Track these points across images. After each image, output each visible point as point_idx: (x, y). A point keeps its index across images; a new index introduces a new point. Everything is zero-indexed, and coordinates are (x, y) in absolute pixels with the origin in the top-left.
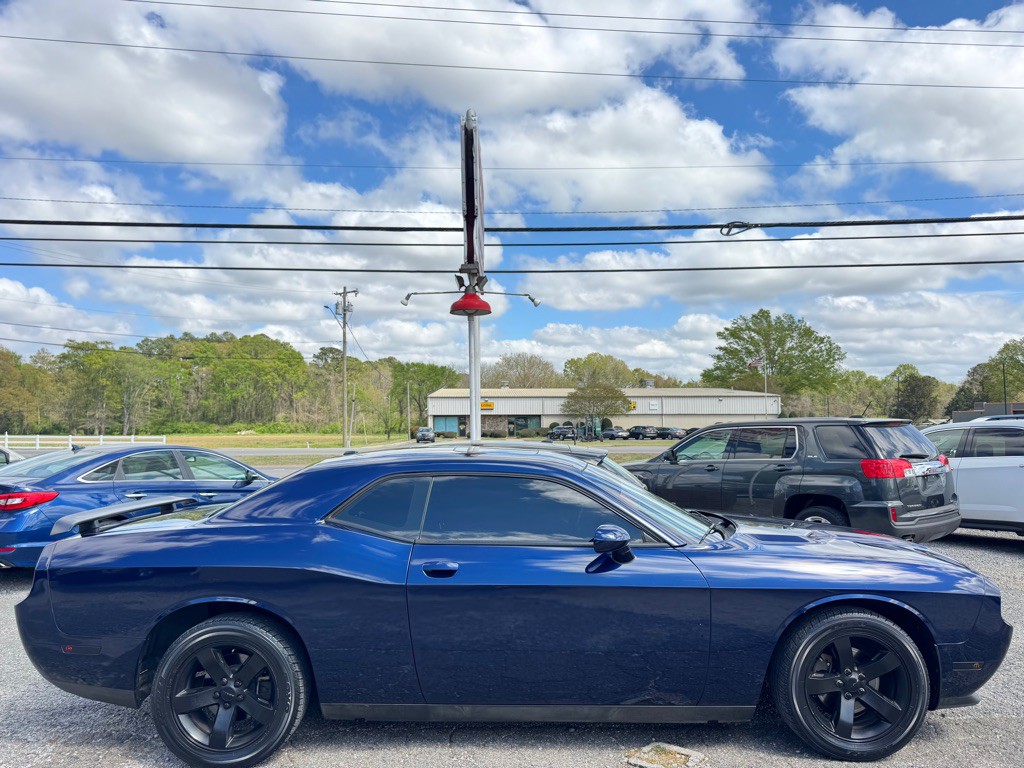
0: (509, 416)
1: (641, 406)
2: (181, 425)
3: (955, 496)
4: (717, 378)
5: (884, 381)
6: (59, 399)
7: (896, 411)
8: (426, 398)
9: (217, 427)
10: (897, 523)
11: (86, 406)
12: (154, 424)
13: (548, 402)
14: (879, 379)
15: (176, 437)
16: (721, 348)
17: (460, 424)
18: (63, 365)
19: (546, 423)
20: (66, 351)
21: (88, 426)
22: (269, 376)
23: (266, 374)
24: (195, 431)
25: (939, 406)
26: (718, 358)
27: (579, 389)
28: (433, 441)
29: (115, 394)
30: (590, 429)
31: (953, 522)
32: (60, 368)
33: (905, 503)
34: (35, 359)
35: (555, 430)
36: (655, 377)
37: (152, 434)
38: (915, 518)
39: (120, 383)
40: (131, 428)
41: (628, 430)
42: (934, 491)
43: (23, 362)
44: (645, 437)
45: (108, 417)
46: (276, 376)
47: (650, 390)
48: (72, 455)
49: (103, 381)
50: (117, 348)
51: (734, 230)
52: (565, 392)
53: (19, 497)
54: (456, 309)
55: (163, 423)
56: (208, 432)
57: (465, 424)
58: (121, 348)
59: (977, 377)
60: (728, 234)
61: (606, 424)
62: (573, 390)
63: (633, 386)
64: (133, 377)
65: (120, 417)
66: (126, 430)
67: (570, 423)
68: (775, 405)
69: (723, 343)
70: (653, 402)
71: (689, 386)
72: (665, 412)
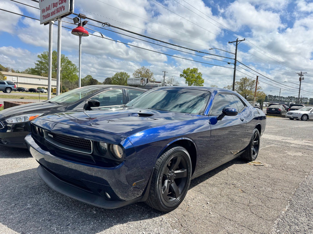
1: (9, 79)
4: (36, 71)
5: (83, 79)
16: (39, 61)
26: (37, 64)
47: (10, 73)
60: (103, 26)
69: (40, 60)
70: (14, 77)
71: (21, 73)
72: (19, 82)
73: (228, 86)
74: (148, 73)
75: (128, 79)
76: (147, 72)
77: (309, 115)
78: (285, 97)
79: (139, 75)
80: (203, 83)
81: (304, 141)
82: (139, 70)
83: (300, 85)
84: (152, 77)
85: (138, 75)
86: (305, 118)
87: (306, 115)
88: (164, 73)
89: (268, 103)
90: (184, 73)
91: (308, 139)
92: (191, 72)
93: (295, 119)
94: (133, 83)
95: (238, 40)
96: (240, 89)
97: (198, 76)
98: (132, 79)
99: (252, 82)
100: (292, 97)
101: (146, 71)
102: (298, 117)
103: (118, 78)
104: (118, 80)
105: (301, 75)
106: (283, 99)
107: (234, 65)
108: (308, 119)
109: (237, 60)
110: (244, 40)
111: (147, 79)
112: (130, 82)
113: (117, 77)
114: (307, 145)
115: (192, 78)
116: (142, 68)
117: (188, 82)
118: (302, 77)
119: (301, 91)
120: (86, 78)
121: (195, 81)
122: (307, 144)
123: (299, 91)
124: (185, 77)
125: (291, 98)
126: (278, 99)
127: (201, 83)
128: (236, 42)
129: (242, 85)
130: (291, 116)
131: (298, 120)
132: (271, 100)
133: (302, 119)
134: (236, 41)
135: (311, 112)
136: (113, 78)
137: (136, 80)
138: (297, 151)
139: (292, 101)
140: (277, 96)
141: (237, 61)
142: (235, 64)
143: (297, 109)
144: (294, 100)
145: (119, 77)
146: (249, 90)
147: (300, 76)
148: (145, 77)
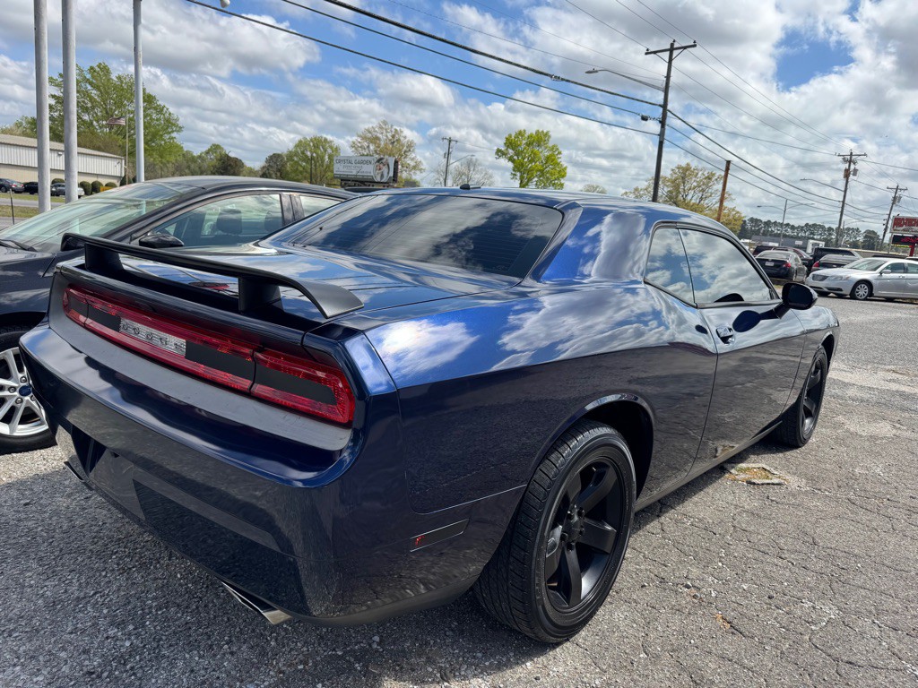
5: (200, 157)
14: (195, 154)
16: (55, 96)
59: (274, 165)
68: (118, 167)
69: (56, 92)
73: (636, 189)
74: (398, 140)
75: (335, 158)
76: (395, 140)
77: (873, 282)
78: (796, 226)
79: (372, 147)
80: (563, 177)
81: (881, 374)
82: (370, 132)
83: (845, 191)
84: (413, 155)
85: (368, 147)
86: (863, 291)
87: (867, 282)
88: (446, 142)
89: (748, 241)
90: (508, 147)
91: (892, 367)
92: (529, 144)
93: (831, 295)
94: (352, 171)
95: (675, 46)
96: (671, 198)
97: (551, 155)
98: (348, 161)
99: (706, 178)
100: (814, 225)
101: (393, 136)
102: (841, 290)
103: (307, 156)
104: (307, 163)
105: (850, 162)
106: (790, 232)
107: (660, 125)
108: (871, 294)
109: (669, 107)
110: (695, 46)
111: (396, 163)
112: (341, 169)
113: (303, 153)
114: (897, 391)
115: (530, 161)
116: (381, 128)
117: (518, 174)
118: (852, 167)
119: (846, 208)
120: (207, 153)
121: (540, 170)
122: (894, 387)
123: (840, 210)
124: (511, 159)
125: (813, 229)
126: (775, 230)
127: (558, 179)
128: (668, 53)
129: (677, 187)
130: (822, 284)
131: (841, 297)
132: (757, 233)
133: (853, 296)
134: (669, 47)
135: (881, 273)
136: (291, 155)
137: (362, 162)
138: (873, 418)
139: (815, 237)
140: (773, 221)
141: (669, 113)
142: (663, 123)
143: (839, 265)
144: (821, 234)
145: (309, 154)
146: (694, 204)
147: (847, 165)
148: (390, 156)
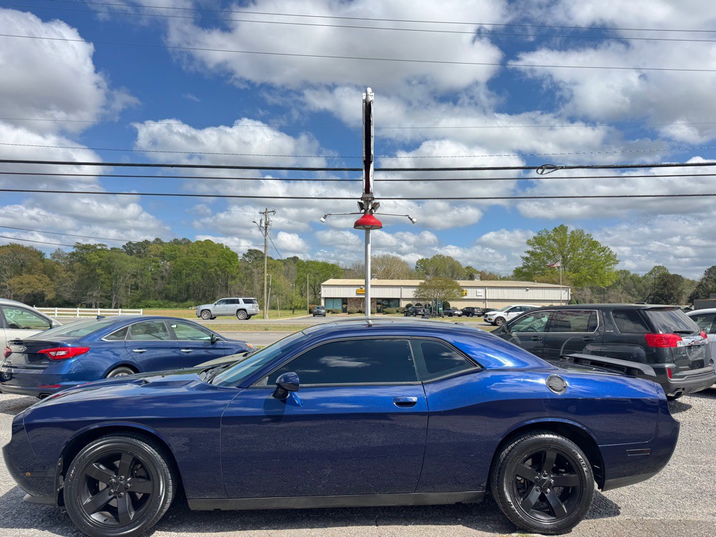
0: (377, 299)
1: (471, 294)
2: (151, 302)
3: (712, 361)
4: (525, 274)
5: (644, 278)
6: (69, 283)
7: (653, 299)
8: (320, 286)
9: (175, 304)
10: (672, 380)
11: (87, 288)
12: (133, 301)
13: (404, 290)
14: (640, 276)
15: (148, 310)
16: (528, 252)
17: (343, 304)
18: (72, 259)
19: (403, 304)
20: (74, 250)
21: (88, 302)
22: (213, 270)
23: (211, 268)
24: (160, 306)
25: (684, 296)
26: (527, 259)
27: (427, 280)
28: (325, 316)
29: (107, 280)
30: (435, 309)
31: (711, 380)
32: (71, 262)
33: (678, 365)
34: (54, 256)
35: (410, 308)
36: (480, 273)
37: (131, 308)
38: (685, 376)
39: (110, 273)
40: (117, 304)
41: (462, 310)
42: (696, 358)
43: (46, 258)
44: (473, 315)
45: (101, 296)
46: (218, 269)
47: (477, 282)
48: (97, 322)
49: (99, 271)
50: (109, 248)
51: (546, 171)
52: (417, 282)
53: (64, 350)
54: (357, 225)
55: (139, 301)
56: (169, 307)
57: (346, 304)
58: (112, 249)
59: (711, 275)
60: (541, 174)
61: (446, 306)
62: (423, 281)
63: (464, 279)
64: (120, 268)
65: (110, 296)
66: (113, 305)
67: (420, 305)
68: (566, 294)
69: (530, 248)
70: (479, 290)
71: (504, 279)
72: (487, 298)
120: (651, 273)
